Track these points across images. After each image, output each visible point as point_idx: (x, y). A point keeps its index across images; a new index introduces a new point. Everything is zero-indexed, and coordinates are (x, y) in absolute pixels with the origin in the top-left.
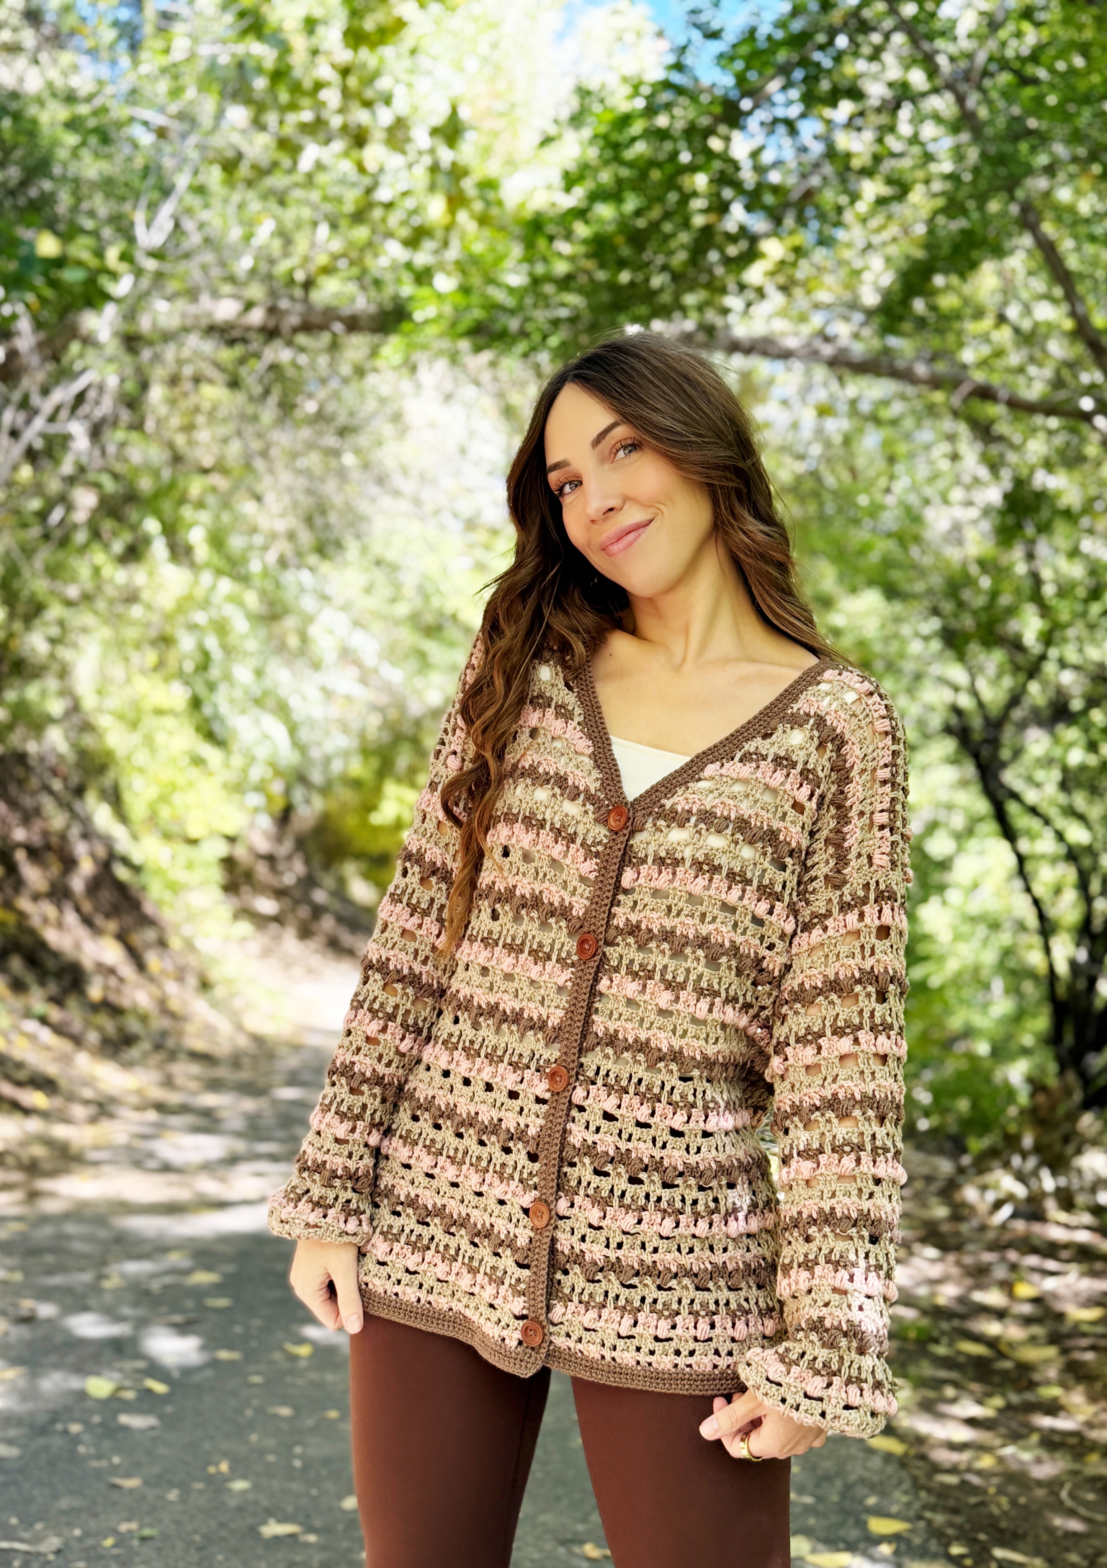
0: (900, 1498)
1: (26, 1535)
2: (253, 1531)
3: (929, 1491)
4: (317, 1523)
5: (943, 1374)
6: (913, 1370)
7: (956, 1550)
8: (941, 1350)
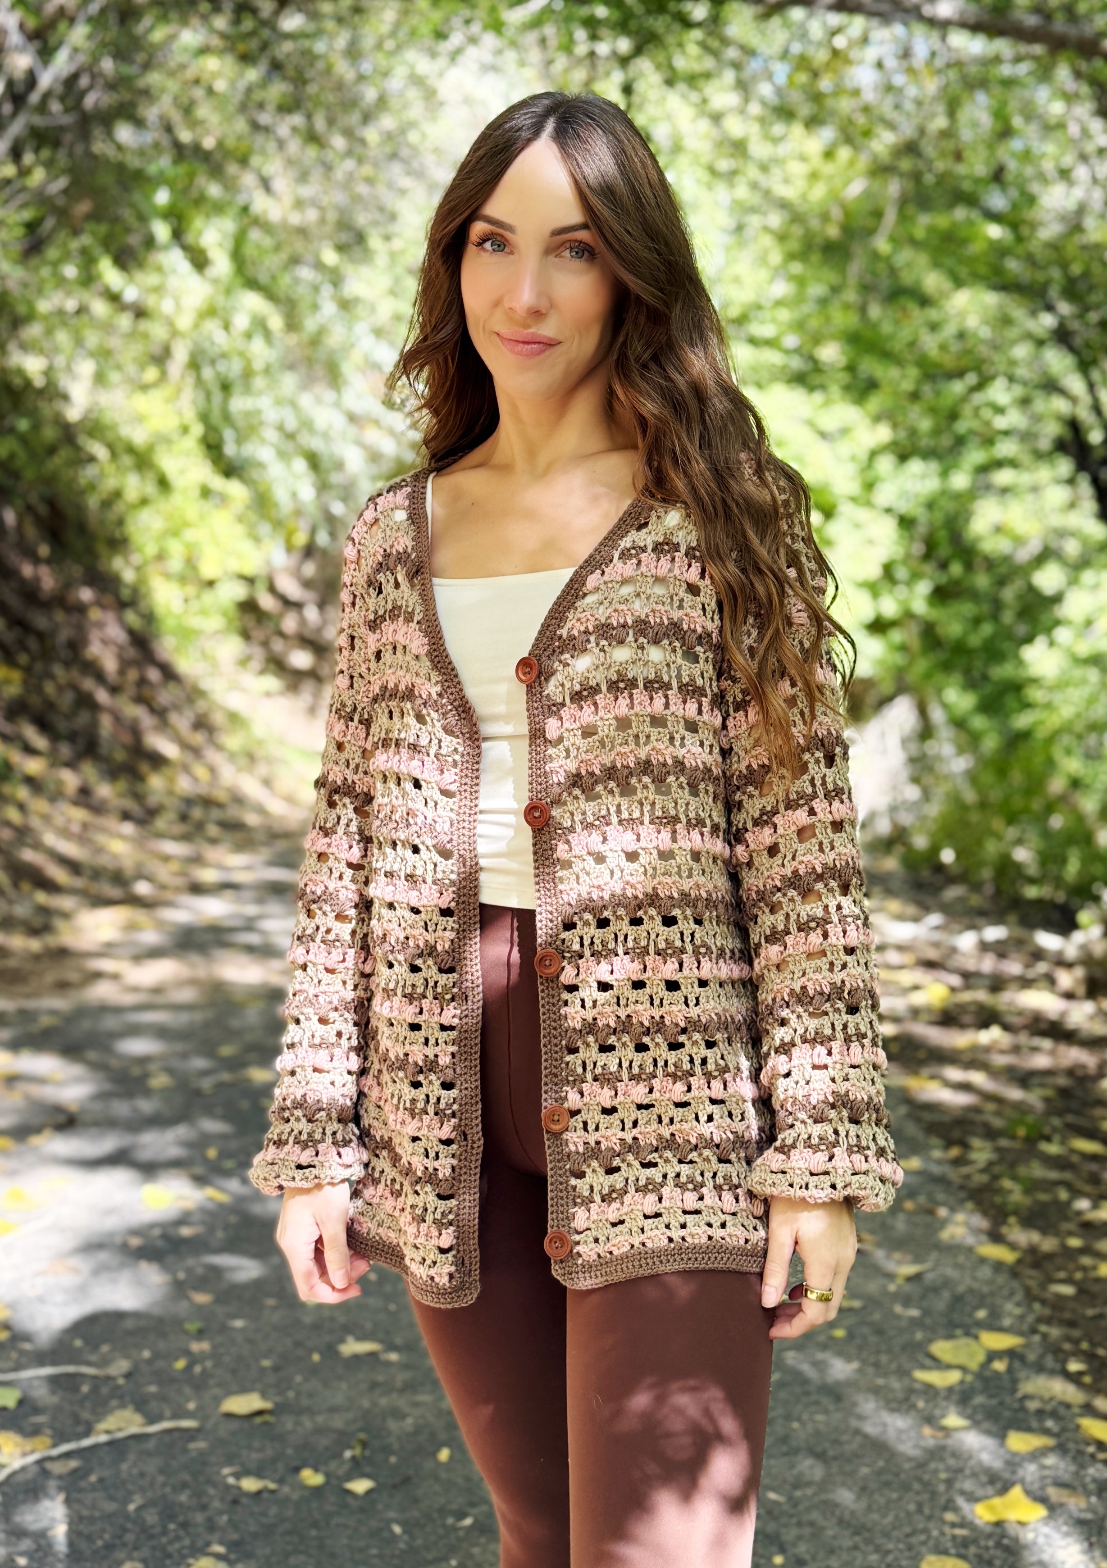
0: (1012, 1309)
1: (93, 1358)
2: (330, 1352)
3: (1043, 1302)
4: (398, 1341)
5: (1054, 1175)
6: (1022, 1171)
7: (1074, 1366)
8: (1053, 1149)
